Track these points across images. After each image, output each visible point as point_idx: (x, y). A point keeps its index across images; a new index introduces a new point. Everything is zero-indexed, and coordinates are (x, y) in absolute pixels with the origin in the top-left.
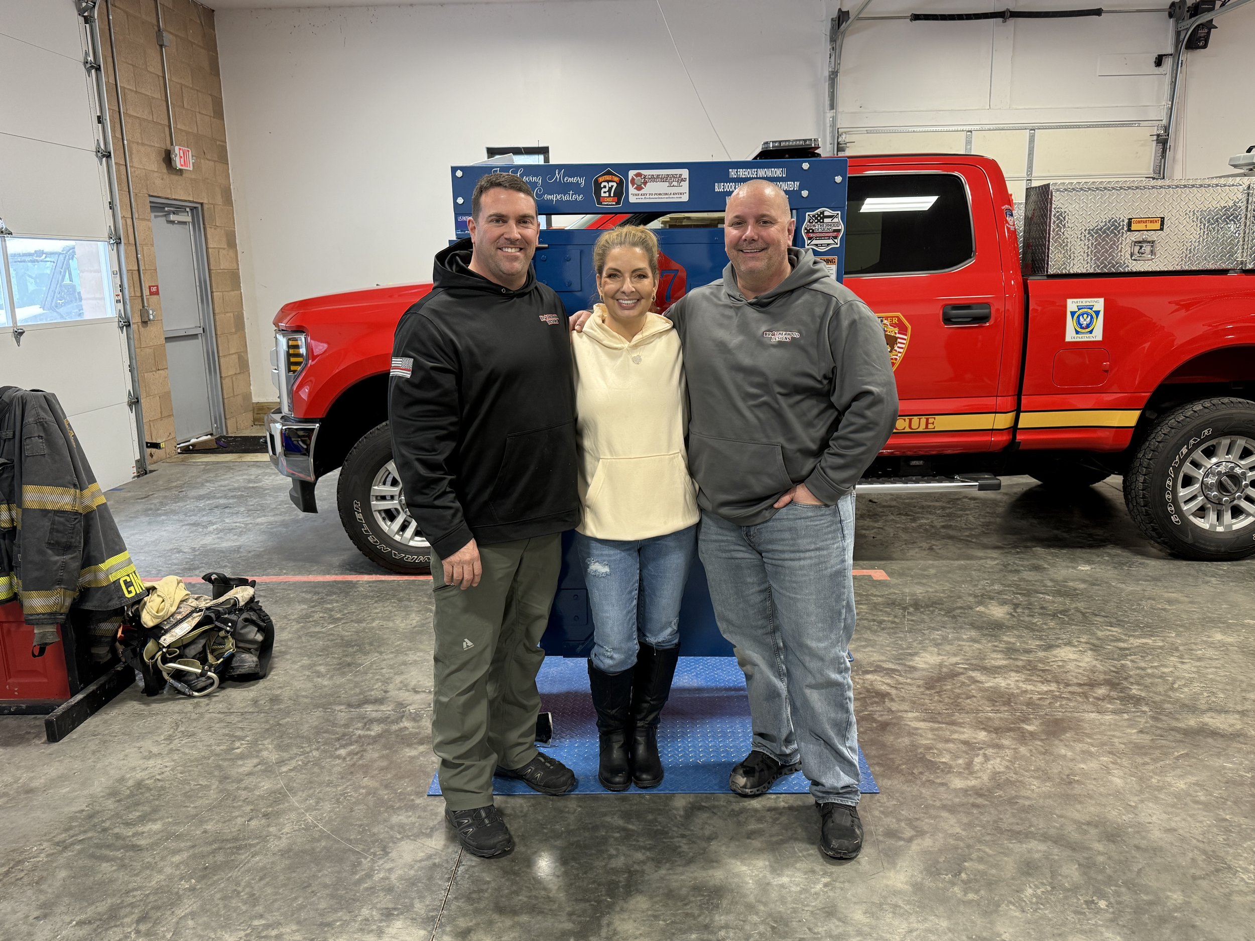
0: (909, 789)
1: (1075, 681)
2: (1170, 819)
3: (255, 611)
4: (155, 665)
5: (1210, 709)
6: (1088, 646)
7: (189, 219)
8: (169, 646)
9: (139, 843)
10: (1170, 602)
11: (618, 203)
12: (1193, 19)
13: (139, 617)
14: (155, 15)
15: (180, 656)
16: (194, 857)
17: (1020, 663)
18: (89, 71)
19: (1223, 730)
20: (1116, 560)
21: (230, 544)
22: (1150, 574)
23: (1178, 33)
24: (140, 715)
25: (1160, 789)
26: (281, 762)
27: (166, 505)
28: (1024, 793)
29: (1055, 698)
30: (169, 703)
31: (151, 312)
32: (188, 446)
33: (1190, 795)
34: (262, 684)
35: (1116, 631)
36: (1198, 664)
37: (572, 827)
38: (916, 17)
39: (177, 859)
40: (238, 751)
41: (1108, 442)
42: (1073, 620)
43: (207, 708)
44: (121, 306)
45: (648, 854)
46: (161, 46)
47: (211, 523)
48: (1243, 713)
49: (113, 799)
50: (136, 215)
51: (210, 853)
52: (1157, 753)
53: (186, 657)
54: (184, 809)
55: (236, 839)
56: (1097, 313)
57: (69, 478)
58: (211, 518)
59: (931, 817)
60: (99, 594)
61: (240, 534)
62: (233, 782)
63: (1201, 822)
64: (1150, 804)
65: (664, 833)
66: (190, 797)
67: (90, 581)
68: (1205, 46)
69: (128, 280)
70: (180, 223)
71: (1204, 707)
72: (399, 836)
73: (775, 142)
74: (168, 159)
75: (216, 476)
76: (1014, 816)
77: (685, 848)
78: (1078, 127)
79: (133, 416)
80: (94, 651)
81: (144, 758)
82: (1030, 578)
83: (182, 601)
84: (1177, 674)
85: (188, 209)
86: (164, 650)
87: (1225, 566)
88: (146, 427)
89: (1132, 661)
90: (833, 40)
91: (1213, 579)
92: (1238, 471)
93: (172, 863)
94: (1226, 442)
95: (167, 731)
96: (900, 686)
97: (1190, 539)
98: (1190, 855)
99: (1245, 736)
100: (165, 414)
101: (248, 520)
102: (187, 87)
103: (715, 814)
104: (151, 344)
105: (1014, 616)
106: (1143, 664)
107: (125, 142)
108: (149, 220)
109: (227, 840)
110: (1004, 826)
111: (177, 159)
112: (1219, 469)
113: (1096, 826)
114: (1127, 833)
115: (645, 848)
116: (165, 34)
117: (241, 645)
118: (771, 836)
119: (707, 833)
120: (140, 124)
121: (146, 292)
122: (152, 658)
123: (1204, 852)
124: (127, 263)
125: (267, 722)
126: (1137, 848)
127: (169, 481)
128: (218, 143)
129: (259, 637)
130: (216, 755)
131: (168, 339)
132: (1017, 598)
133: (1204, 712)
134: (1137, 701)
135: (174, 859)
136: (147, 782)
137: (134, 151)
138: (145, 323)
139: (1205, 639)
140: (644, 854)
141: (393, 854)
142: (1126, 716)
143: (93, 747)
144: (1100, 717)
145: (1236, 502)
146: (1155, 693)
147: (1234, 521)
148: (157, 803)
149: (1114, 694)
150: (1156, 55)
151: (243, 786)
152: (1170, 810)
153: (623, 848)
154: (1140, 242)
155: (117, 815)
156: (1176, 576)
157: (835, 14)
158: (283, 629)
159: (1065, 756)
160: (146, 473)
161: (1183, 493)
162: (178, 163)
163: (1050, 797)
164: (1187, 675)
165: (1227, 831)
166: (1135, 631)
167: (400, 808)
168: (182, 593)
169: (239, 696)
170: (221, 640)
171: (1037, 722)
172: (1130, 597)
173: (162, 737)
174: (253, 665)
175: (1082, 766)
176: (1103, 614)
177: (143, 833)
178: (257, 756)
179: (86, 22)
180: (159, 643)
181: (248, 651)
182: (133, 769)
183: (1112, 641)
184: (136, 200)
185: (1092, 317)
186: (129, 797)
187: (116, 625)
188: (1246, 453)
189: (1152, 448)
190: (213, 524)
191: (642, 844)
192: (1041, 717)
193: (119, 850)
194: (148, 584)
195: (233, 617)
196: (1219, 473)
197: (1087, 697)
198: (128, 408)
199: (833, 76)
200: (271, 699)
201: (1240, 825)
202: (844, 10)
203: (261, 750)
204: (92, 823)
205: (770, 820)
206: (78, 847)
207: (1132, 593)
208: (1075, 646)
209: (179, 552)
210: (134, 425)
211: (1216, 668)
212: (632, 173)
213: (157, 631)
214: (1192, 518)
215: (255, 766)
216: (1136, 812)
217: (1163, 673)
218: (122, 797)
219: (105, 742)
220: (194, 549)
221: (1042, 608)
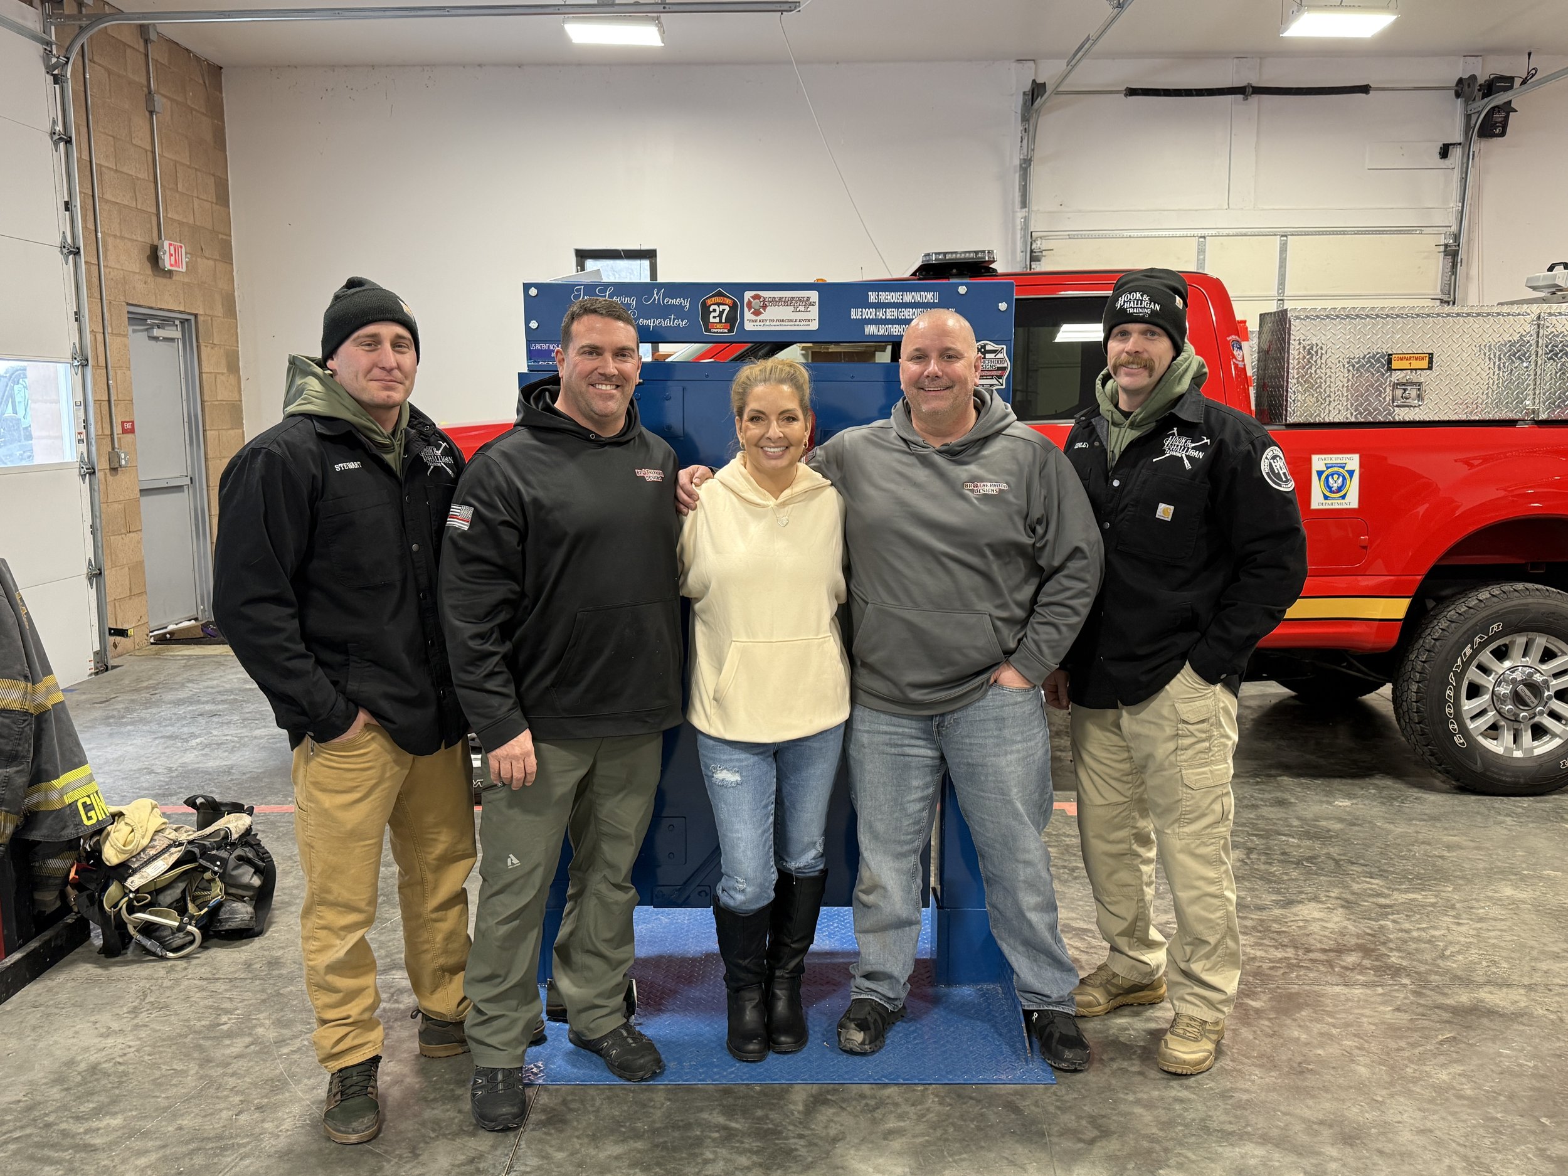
0: (1094, 1079)
1: (1319, 946)
2: (1425, 1118)
3: (251, 846)
4: (118, 914)
5: (1489, 982)
6: (1339, 902)
7: (177, 334)
8: (137, 891)
9: (93, 1142)
10: (1449, 847)
11: (731, 330)
12: (1486, 100)
13: (100, 852)
14: (144, 73)
15: (151, 904)
16: (165, 1159)
17: (1249, 923)
18: (56, 144)
19: (1503, 1008)
20: (1385, 793)
21: (218, 763)
22: (1427, 812)
23: (1468, 117)
24: (93, 982)
25: (1415, 1081)
26: (280, 1042)
27: (134, 711)
28: (1241, 1084)
29: (1291, 967)
30: (135, 966)
31: (123, 456)
32: (164, 634)
33: (1454, 1088)
34: (257, 943)
35: (1377, 883)
36: (1479, 925)
37: (658, 1125)
38: (1132, 92)
39: (142, 1161)
40: (225, 1027)
41: (1371, 641)
42: (1323, 869)
43: (185, 973)
44: (83, 447)
45: (755, 1158)
46: (151, 113)
47: (193, 736)
48: (1530, 988)
49: (59, 1087)
50: (108, 330)
51: (185, 1156)
52: (1416, 1036)
53: (160, 905)
54: (152, 1100)
55: (220, 1138)
56: (1351, 473)
57: (19, 667)
58: (193, 729)
59: (1120, 1114)
60: (49, 820)
61: (232, 751)
62: (217, 1066)
63: (1465, 1121)
64: (1402, 1100)
65: (776, 1133)
66: (161, 1085)
67: (38, 804)
68: (1503, 134)
69: (95, 413)
70: (166, 339)
71: (1481, 979)
72: (433, 1135)
73: (939, 254)
74: (154, 256)
75: (202, 674)
76: (1227, 1112)
77: (803, 1152)
78: (1344, 233)
79: (93, 592)
80: (38, 896)
81: (101, 1035)
82: (1272, 816)
83: (157, 832)
84: (1450, 938)
85: (177, 322)
86: (131, 895)
87: (1526, 802)
88: (110, 608)
89: (1394, 921)
90: (1025, 119)
91: (1508, 819)
92: (1538, 678)
93: (136, 1167)
94: (1521, 640)
95: (131, 1001)
96: (1092, 951)
97: (1479, 767)
98: (1447, 1161)
99: (1531, 1015)
100: (136, 591)
101: (244, 732)
102: (183, 165)
103: (843, 1109)
104: (122, 498)
105: (1246, 864)
106: (1407, 926)
107: (99, 235)
108: (125, 336)
109: (209, 1139)
110: (1214, 1125)
111: (167, 258)
112: (1514, 675)
113: (1331, 1126)
114: (1370, 1135)
115: (750, 1151)
116: (157, 97)
117: (233, 891)
118: (914, 1136)
119: (832, 1132)
120: (120, 212)
121: (118, 429)
122: (115, 906)
123: (1465, 1158)
124: (95, 392)
125: (263, 991)
126: (1381, 1152)
127: (139, 680)
128: (220, 236)
129: (256, 881)
130: (195, 1032)
131: (145, 492)
132: (1252, 841)
133: (1480, 986)
134: (1397, 971)
135: (138, 1162)
136: (104, 1065)
137: (110, 247)
138: (114, 470)
139: (1490, 894)
140: (749, 1158)
141: (424, 1157)
142: (1380, 990)
143: (33, 1022)
144: (1345, 990)
145: (1537, 719)
146: (1419, 961)
147: (1536, 743)
148: (117, 1092)
149: (1367, 962)
150: (1440, 145)
151: (230, 1071)
152: (1426, 1106)
153: (723, 1152)
154: (1404, 384)
155: (65, 1107)
156: (1461, 814)
157: (1028, 87)
158: (286, 873)
159: (1298, 1039)
160: (107, 670)
161: (1469, 706)
162: (167, 262)
163: (1274, 1090)
164: (1463, 940)
165: (1497, 1132)
166: (1401, 883)
167: (435, 1100)
168: (157, 821)
169: (226, 957)
170: (205, 884)
171: (1265, 997)
172: (1399, 841)
173: (125, 1009)
174: (247, 917)
175: (1320, 1052)
176: (1362, 861)
177: (98, 1129)
178: (250, 1034)
179: (56, 82)
180: (124, 887)
181: (241, 899)
182: (86, 1049)
183: (1370, 896)
184: (110, 310)
185: (1344, 478)
186: (79, 1085)
187: (69, 862)
188: (1548, 655)
189: (1427, 647)
190: (196, 737)
191: (747, 1146)
192: (1272, 991)
193: (67, 1150)
194: (114, 809)
195: (223, 854)
196: (1514, 681)
197: (1332, 967)
198: (86, 582)
199: (1026, 165)
200: (269, 963)
201: (1512, 1126)
202: (1039, 81)
203: (255, 1026)
204: (32, 1117)
205: (915, 1117)
206: (12, 1147)
207: (1402, 836)
208: (1321, 902)
209: (151, 772)
210: (94, 604)
211: (1501, 930)
212: (748, 295)
213: (123, 870)
214: (1481, 739)
215: (247, 1047)
216: (1382, 1108)
217: (1433, 936)
218: (72, 1084)
219: (49, 1015)
220: (170, 770)
221: (1284, 854)
